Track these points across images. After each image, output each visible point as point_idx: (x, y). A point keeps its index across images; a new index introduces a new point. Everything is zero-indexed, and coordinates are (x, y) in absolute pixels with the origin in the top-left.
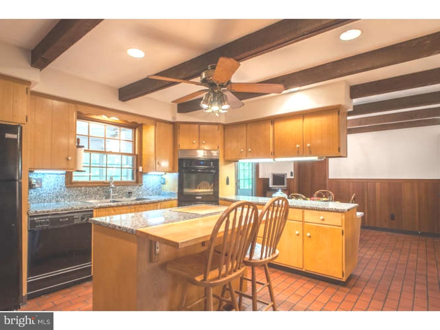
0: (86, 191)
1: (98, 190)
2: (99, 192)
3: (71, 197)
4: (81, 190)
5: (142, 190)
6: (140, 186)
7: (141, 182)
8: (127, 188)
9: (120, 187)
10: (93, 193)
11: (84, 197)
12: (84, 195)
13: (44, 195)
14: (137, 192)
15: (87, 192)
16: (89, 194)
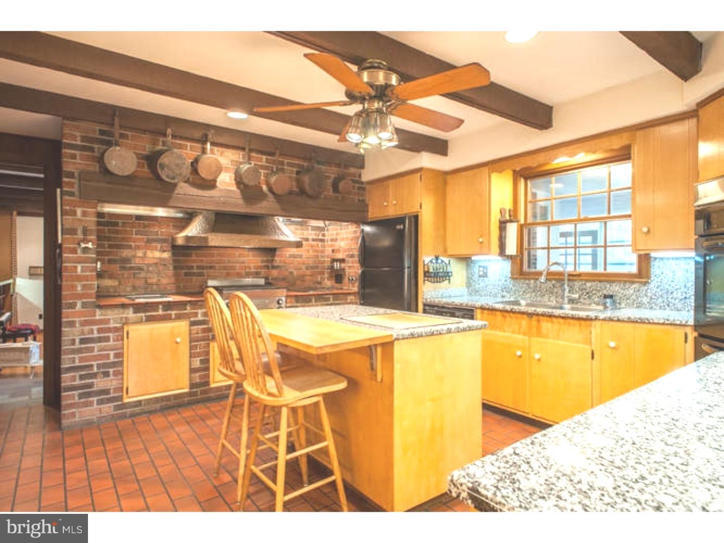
0: (536, 287)
1: (553, 285)
2: (556, 290)
3: (517, 292)
4: (530, 284)
5: (649, 294)
6: (645, 283)
7: (648, 277)
8: (610, 286)
9: (593, 283)
10: (546, 291)
11: (534, 294)
12: (534, 291)
13: (490, 287)
14: (634, 297)
15: (538, 289)
16: (540, 290)
